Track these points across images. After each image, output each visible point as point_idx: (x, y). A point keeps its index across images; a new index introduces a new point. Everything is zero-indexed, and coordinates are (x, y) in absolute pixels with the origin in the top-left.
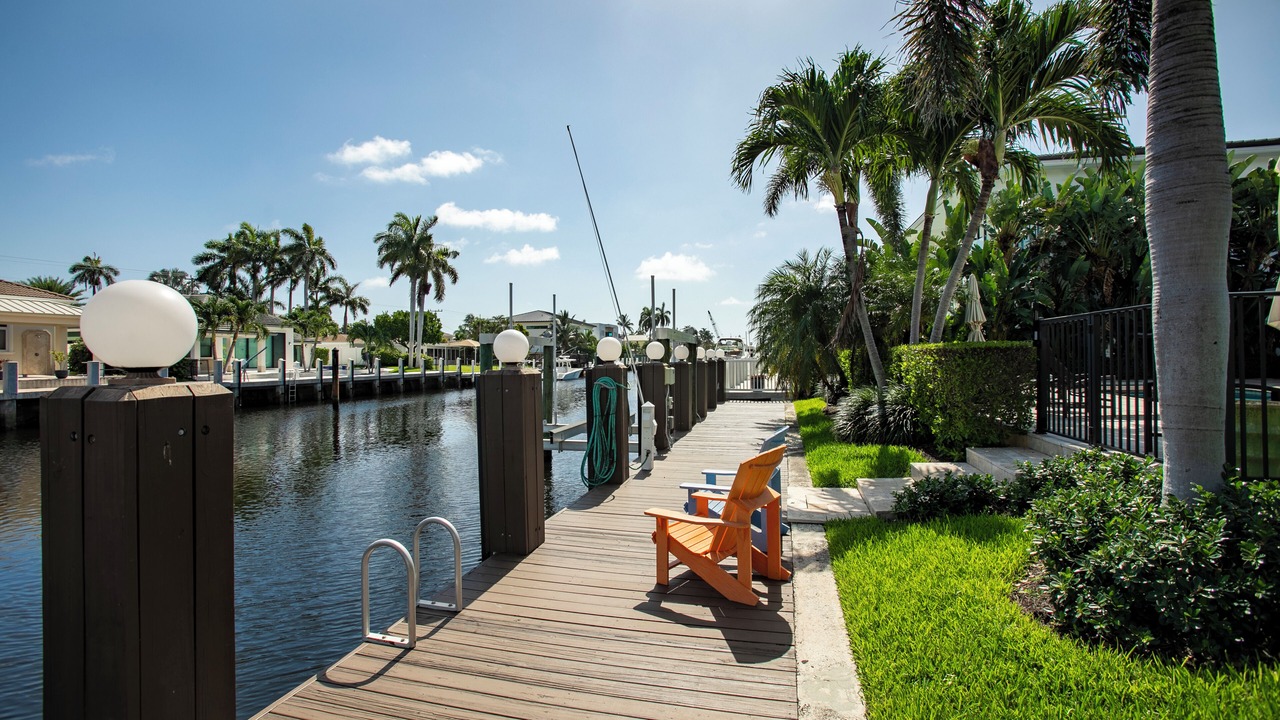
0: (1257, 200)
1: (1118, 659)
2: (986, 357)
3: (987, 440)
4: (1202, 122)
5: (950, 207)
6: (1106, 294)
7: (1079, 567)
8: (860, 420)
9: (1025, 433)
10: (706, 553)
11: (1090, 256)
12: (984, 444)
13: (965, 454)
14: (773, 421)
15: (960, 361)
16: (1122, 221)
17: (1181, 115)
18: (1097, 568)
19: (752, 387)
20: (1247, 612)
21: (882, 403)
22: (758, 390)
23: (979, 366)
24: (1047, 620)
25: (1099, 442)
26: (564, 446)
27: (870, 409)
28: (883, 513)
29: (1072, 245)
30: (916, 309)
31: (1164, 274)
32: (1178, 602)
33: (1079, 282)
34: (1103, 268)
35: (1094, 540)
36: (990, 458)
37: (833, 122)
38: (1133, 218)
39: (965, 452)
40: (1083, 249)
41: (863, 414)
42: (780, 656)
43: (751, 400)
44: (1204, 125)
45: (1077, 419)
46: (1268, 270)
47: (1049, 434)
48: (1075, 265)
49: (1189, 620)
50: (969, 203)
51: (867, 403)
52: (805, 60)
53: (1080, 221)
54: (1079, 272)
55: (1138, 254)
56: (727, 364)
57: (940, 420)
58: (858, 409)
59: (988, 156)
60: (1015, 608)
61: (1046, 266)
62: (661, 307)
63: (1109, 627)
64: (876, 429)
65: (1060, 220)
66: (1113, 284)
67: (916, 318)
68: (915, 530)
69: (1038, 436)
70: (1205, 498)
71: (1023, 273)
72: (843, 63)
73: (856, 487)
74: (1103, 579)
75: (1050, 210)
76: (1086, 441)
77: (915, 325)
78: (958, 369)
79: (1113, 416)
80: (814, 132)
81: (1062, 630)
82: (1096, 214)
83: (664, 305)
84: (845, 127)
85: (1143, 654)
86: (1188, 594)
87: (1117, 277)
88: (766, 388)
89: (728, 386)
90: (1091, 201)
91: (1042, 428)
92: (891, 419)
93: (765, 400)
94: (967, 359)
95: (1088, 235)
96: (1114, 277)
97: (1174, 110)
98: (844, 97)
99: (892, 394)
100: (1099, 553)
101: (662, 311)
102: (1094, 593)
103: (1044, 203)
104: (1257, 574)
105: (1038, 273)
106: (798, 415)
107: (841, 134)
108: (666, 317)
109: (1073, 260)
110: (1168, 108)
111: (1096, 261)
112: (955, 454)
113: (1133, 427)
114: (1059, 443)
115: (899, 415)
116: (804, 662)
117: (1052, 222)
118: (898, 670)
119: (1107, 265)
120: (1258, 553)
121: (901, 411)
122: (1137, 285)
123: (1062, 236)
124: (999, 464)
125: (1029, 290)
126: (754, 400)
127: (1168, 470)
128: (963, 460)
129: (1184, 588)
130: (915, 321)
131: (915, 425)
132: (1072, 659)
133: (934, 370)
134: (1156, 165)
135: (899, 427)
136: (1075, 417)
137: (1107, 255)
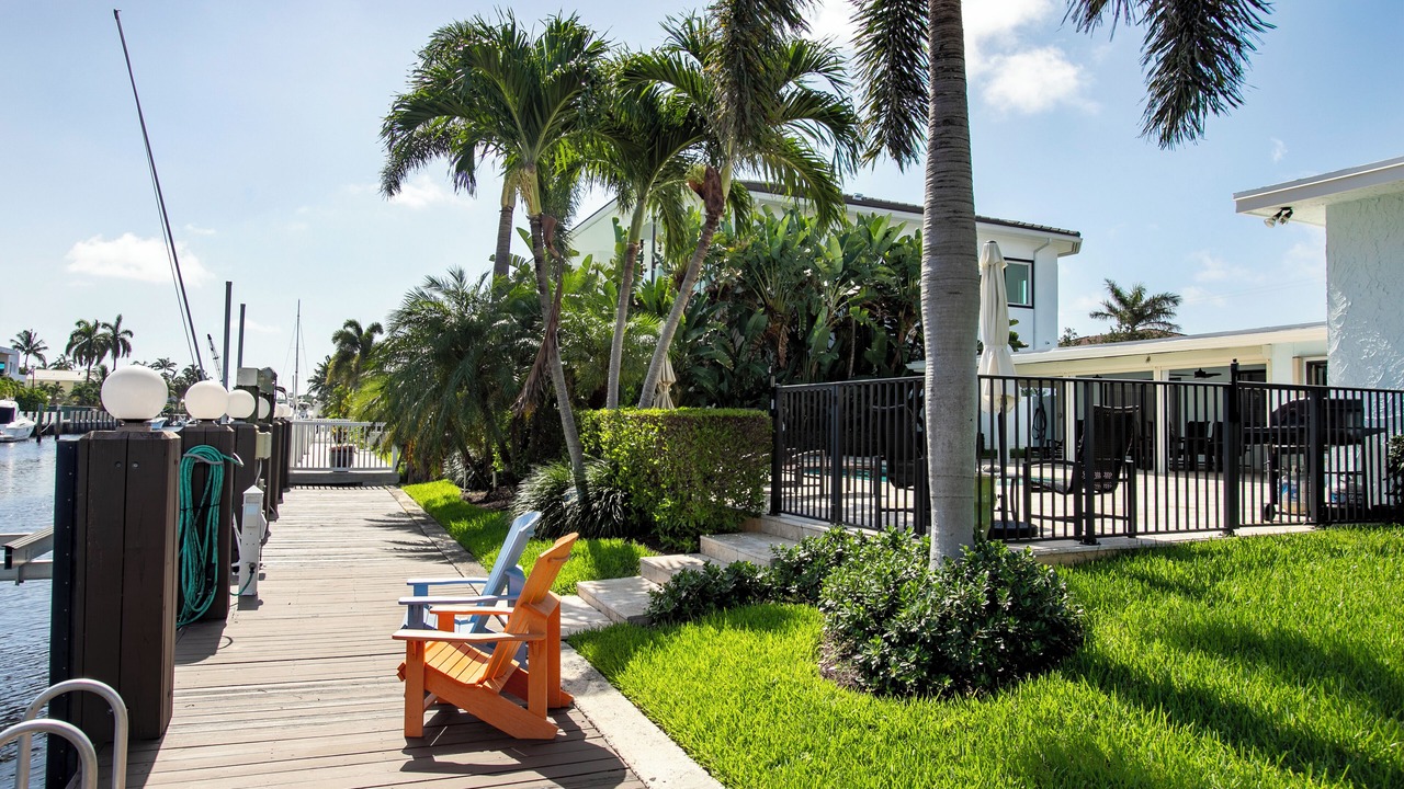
0: (906, 268)
1: (931, 704)
2: (724, 426)
3: (721, 525)
4: (964, 224)
5: (620, 228)
6: (781, 355)
7: (886, 632)
8: (552, 509)
9: (757, 515)
10: (481, 682)
11: (769, 310)
12: (720, 531)
13: (699, 544)
14: (390, 515)
15: (697, 432)
16: (798, 274)
17: (952, 214)
18: (901, 631)
19: (333, 465)
20: (1002, 647)
21: (582, 485)
22: (342, 469)
23: (717, 437)
24: (863, 689)
25: (840, 519)
26: (27, 572)
27: (567, 492)
28: (635, 617)
29: (749, 294)
30: (615, 363)
31: (937, 355)
32: (964, 646)
33: (756, 338)
34: (779, 324)
35: (893, 607)
36: (736, 545)
37: (536, 106)
38: (809, 271)
39: (699, 541)
40: (760, 300)
41: (557, 500)
42: (622, 781)
43: (331, 485)
44: (966, 228)
45: (793, 499)
46: (911, 342)
47: (782, 515)
48: (753, 319)
49: (975, 659)
50: (672, 234)
51: (560, 488)
52: (505, 12)
53: (759, 268)
54: (756, 327)
55: (813, 313)
56: (293, 426)
57: (668, 503)
58: (550, 494)
59: (714, 187)
60: (830, 685)
61: (723, 316)
62: (113, 324)
63: (918, 680)
64: (577, 519)
65: (741, 262)
66: (787, 345)
67: (615, 375)
68: (689, 630)
69: (774, 518)
70: (967, 557)
71: (700, 323)
72: (551, 30)
73: (577, 594)
74: (907, 639)
75: (731, 249)
76: (826, 520)
77: (613, 384)
78: (695, 442)
79: (821, 495)
80: (507, 110)
81: (878, 693)
82: (774, 261)
83: (119, 319)
84: (550, 116)
85: (948, 694)
86: (969, 637)
87: (792, 336)
88: (356, 466)
89: (292, 464)
90: (771, 245)
91: (776, 509)
92: (596, 505)
93: (354, 485)
94: (705, 429)
95: (766, 285)
96: (789, 336)
97: (946, 209)
98: (555, 76)
99: (591, 473)
100: (904, 615)
101: (115, 329)
102: (901, 653)
103: (724, 240)
104: (1008, 614)
105: (716, 325)
106: (426, 506)
107: (544, 123)
108: (123, 341)
109: (750, 313)
110: (942, 206)
111: (772, 316)
112: (687, 543)
113: (851, 506)
114: (799, 524)
115: (607, 500)
116: (653, 780)
117: (731, 264)
118: (756, 760)
119: (783, 322)
120: (1009, 596)
121: (609, 493)
122: (810, 348)
123: (742, 283)
124: (747, 551)
125: (706, 345)
126: (338, 485)
127: (937, 536)
128: (696, 551)
129: (967, 632)
130: (614, 378)
131: (626, 511)
132: (897, 714)
133: (659, 442)
134: (933, 255)
135: (607, 515)
136: (791, 497)
137: (783, 311)
